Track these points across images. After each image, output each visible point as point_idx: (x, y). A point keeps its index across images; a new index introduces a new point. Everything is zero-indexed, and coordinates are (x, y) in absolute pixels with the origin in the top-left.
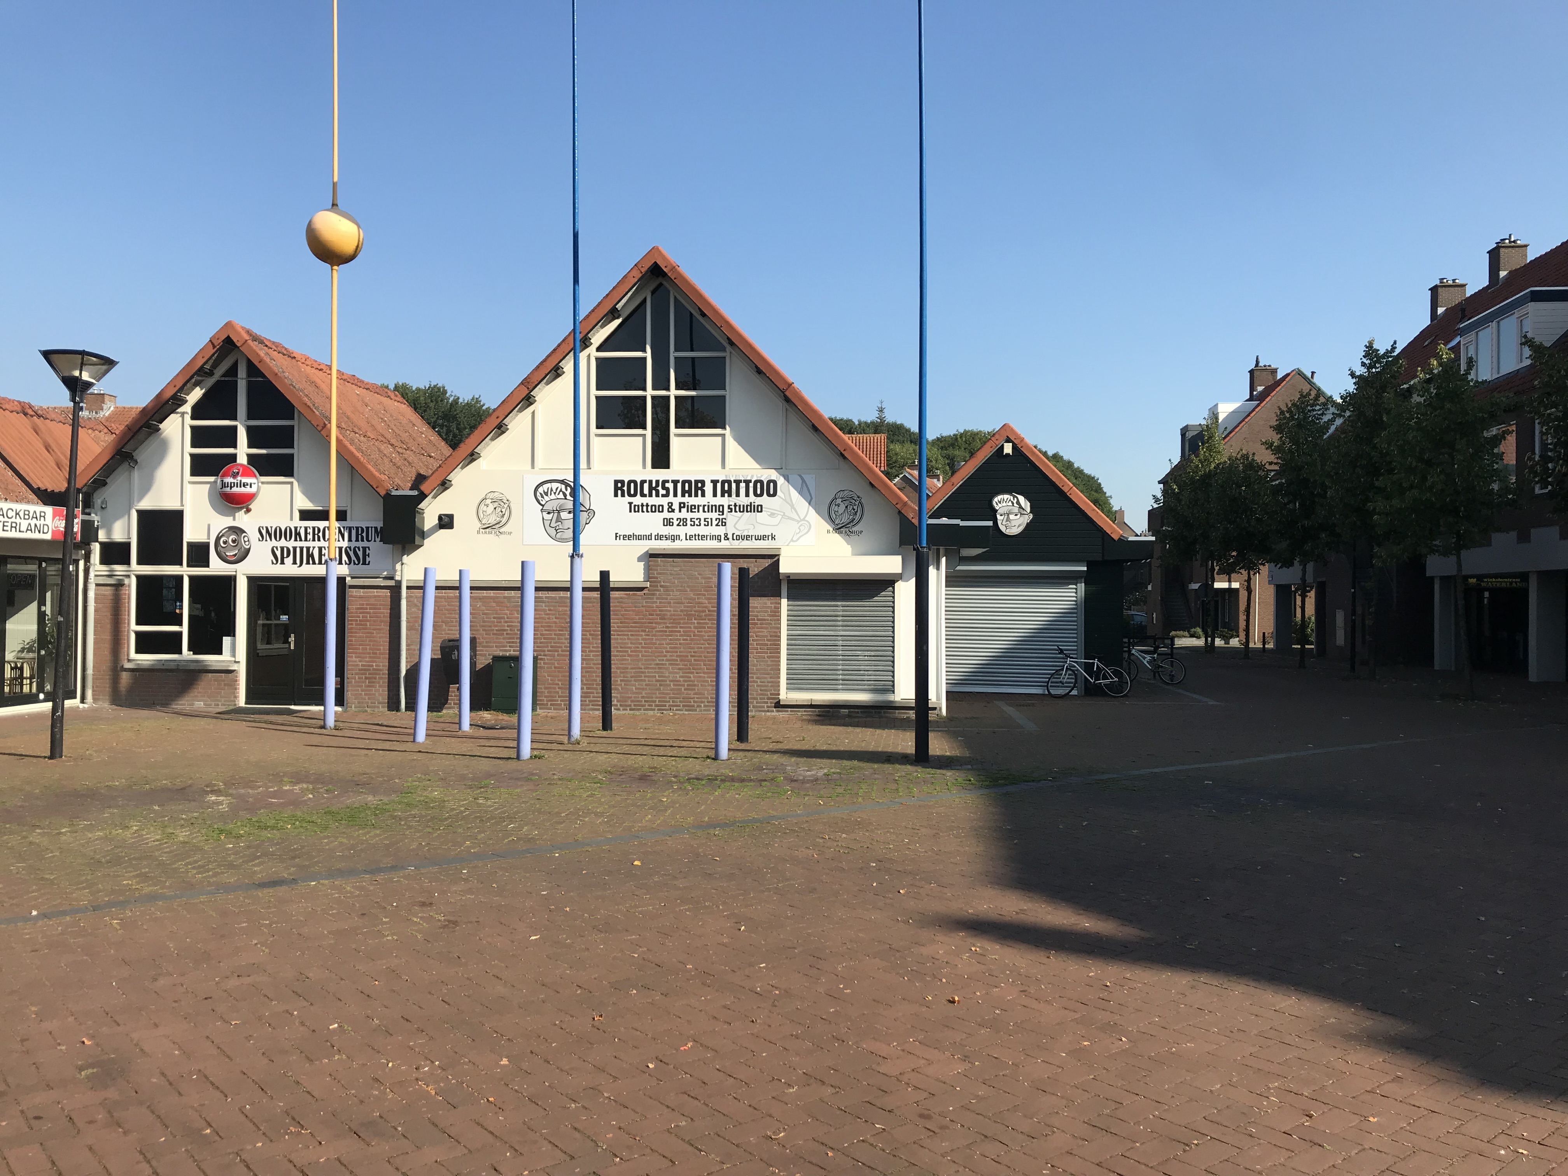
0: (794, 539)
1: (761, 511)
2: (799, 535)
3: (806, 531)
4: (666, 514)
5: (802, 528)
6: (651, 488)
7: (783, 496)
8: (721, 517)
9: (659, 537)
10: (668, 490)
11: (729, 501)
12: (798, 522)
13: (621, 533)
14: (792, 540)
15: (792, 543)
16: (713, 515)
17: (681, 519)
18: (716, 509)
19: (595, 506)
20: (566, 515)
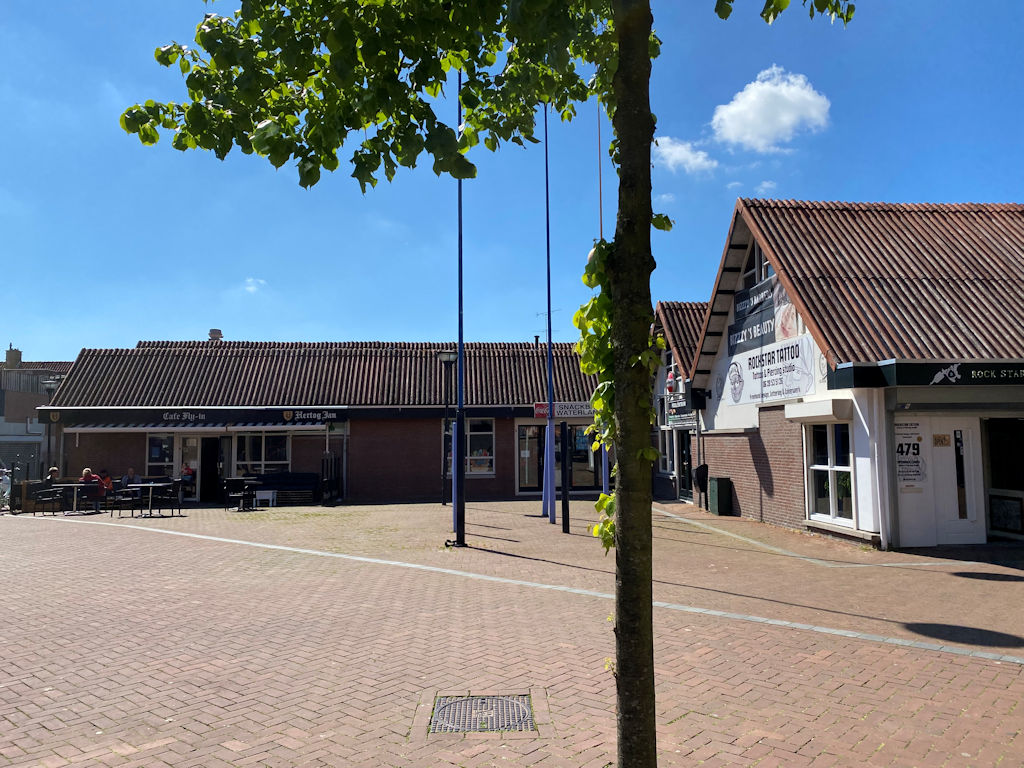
1: (794, 370)
2: (809, 387)
3: (811, 382)
4: (764, 379)
6: (759, 361)
7: (801, 356)
8: (781, 377)
9: (762, 395)
11: (782, 364)
12: (808, 376)
13: (751, 395)
14: (807, 391)
16: (778, 376)
17: (769, 382)
18: (779, 371)
19: (744, 378)
20: (737, 385)
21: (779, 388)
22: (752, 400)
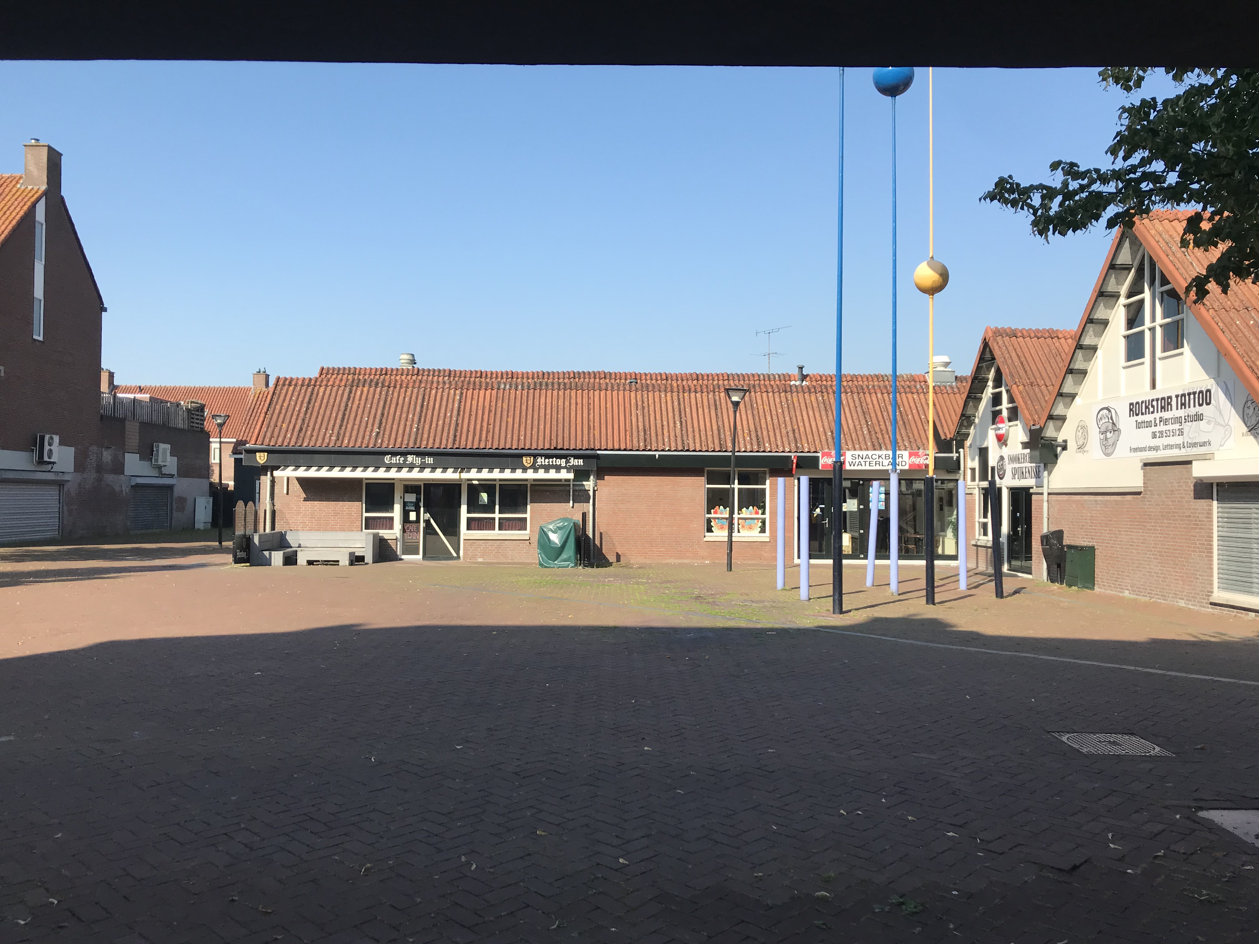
0: (1222, 444)
1: (1202, 420)
2: (1225, 440)
3: (1229, 435)
4: (1153, 429)
5: (1226, 432)
6: (1146, 407)
7: (1215, 404)
8: (1180, 427)
9: (1151, 448)
10: (1153, 406)
11: (1185, 412)
12: (1224, 427)
13: (1133, 447)
14: (1221, 446)
15: (1221, 448)
16: (1177, 426)
17: (1160, 432)
18: (1178, 420)
19: (1121, 425)
20: (1109, 435)
21: (1178, 440)
22: (1133, 454)
